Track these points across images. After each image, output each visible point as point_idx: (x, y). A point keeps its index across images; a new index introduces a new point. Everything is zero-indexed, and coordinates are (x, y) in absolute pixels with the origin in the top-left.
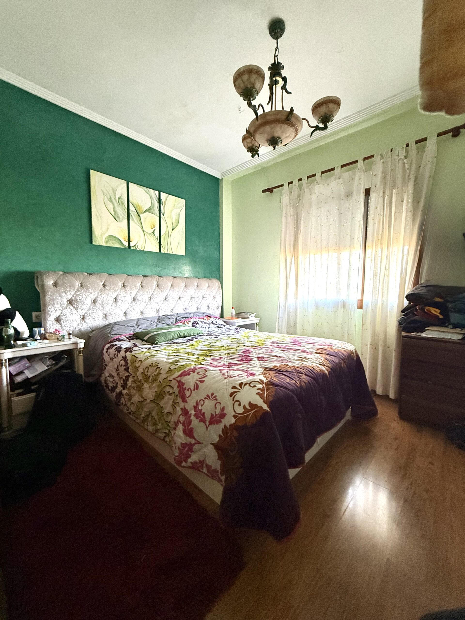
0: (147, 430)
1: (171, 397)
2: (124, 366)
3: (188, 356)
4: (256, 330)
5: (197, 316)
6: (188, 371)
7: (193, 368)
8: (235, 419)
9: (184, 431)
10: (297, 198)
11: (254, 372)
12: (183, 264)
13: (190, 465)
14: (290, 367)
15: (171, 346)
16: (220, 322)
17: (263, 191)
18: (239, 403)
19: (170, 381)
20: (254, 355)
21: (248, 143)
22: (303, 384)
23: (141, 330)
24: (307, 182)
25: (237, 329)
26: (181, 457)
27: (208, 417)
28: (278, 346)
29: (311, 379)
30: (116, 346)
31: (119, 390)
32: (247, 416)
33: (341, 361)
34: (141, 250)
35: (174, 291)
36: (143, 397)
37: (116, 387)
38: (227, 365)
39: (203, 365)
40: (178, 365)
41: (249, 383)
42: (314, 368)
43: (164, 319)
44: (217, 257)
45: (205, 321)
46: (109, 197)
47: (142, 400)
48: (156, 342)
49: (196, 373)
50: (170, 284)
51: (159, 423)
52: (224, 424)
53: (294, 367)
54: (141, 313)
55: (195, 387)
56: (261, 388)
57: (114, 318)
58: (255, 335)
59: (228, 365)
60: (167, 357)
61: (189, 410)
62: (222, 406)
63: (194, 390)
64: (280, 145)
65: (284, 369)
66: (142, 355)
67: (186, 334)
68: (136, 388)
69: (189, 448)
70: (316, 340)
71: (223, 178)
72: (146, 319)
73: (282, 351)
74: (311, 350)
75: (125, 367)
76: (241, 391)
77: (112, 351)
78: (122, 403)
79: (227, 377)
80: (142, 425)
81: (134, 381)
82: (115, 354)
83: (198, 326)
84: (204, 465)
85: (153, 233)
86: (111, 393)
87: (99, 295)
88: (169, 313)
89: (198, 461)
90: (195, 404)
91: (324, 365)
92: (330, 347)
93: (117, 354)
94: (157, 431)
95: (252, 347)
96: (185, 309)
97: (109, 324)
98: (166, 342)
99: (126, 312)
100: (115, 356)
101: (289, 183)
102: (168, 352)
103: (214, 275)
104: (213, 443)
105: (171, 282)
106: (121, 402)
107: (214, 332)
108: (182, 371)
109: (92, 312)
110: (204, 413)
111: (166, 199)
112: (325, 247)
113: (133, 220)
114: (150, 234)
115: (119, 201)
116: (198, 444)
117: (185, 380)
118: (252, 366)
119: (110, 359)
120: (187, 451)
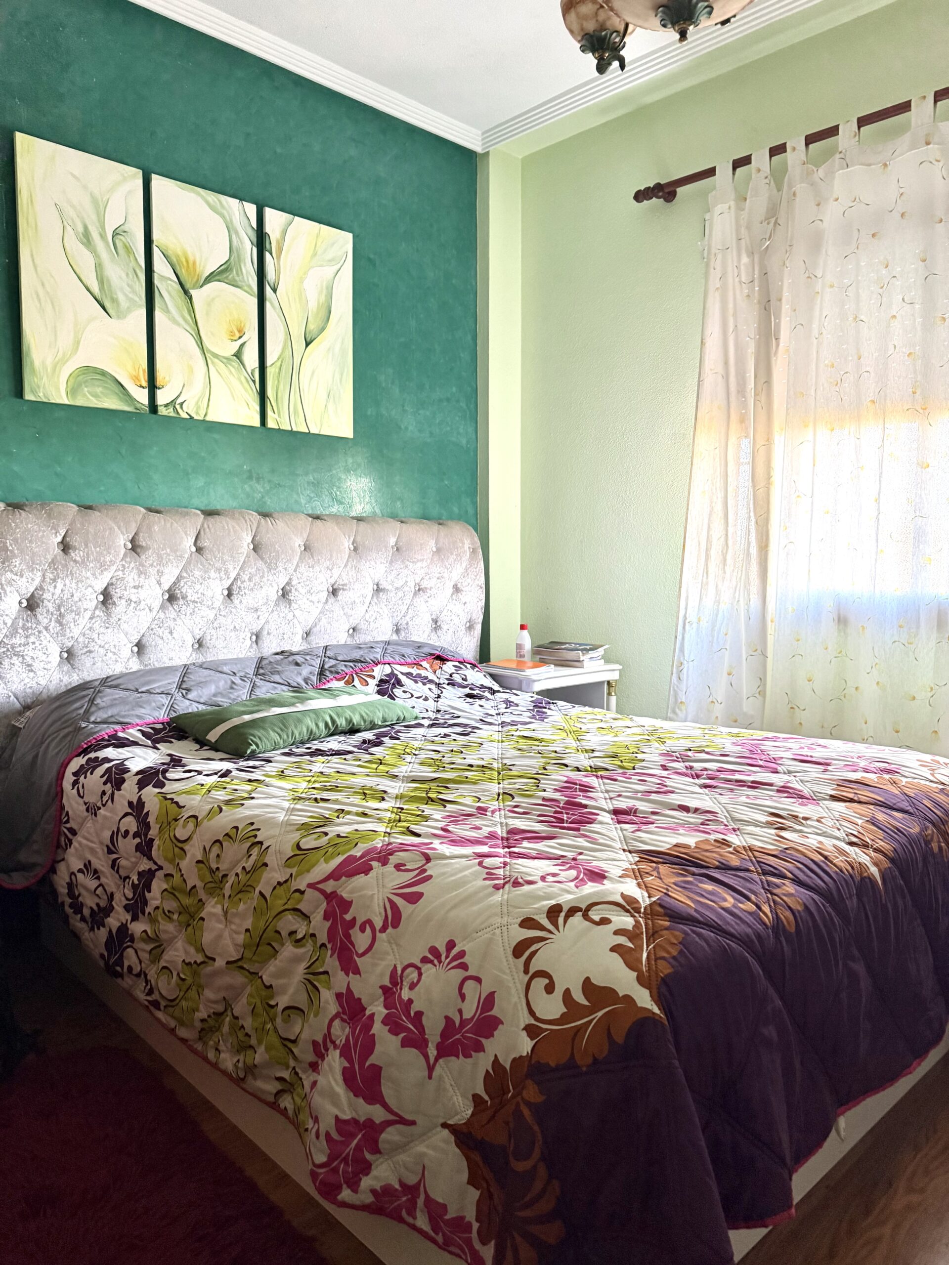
0: (215, 1066)
1: (301, 951)
2: (136, 835)
3: (364, 803)
4: (608, 709)
5: (397, 658)
6: (362, 857)
7: (380, 845)
8: (532, 1039)
9: (349, 1078)
10: (767, 219)
11: (603, 865)
12: (347, 470)
13: (369, 1199)
14: (736, 851)
15: (304, 766)
16: (477, 677)
17: (640, 196)
18: (547, 981)
19: (297, 894)
20: (603, 804)
21: (585, 18)
22: (785, 915)
23: (194, 708)
24: (803, 157)
25: (537, 705)
26: (335, 1171)
27: (433, 1028)
28: (691, 768)
29: (815, 897)
30: (107, 765)
31: (119, 920)
32: (579, 1030)
33: (931, 830)
34: (196, 417)
35: (313, 567)
36: (200, 949)
37: (108, 910)
38: (503, 838)
39: (418, 835)
40: (326, 834)
41: (584, 907)
42: (826, 858)
43: (279, 668)
44: (468, 442)
45: (423, 673)
46: (81, 229)
47: (200, 958)
48: (249, 752)
49: (390, 868)
50: (298, 542)
51: (260, 1042)
52: (493, 1058)
53: (751, 849)
54: (197, 646)
55: (386, 916)
56: (630, 928)
57: (99, 664)
58: (602, 725)
59: (507, 839)
60: (286, 805)
61: (364, 1002)
62: (486, 990)
63: (384, 929)
64: (705, 23)
65: (713, 858)
66: (198, 798)
67: (356, 719)
68: (175, 917)
69: (363, 1135)
70: (834, 748)
71: (490, 149)
72: (215, 668)
73: (706, 791)
74: (817, 788)
75: (138, 840)
76: (557, 937)
77: (94, 780)
78: (130, 969)
79: (502, 882)
80: (199, 1047)
81: (169, 893)
82: (104, 793)
83: (398, 691)
84: (421, 1201)
85: (238, 355)
86: (92, 929)
87: (48, 580)
88: (296, 645)
89: (397, 1186)
90: (387, 982)
91: (865, 846)
92: (886, 776)
93: (109, 793)
94: (251, 1070)
95: (595, 769)
96: (354, 629)
97: (84, 686)
98: (286, 750)
99: (144, 641)
100: (105, 798)
101: (738, 164)
102: (290, 786)
103: (456, 510)
104: (450, 1122)
105: (305, 536)
106: (126, 964)
107: (460, 713)
108: (339, 859)
109: (23, 641)
110: (419, 1014)
111: (284, 232)
112: (873, 402)
113: (167, 310)
114: (226, 360)
115: (117, 242)
116: (398, 1126)
117: (351, 892)
118: (594, 841)
119: (87, 810)
120: (358, 1148)
